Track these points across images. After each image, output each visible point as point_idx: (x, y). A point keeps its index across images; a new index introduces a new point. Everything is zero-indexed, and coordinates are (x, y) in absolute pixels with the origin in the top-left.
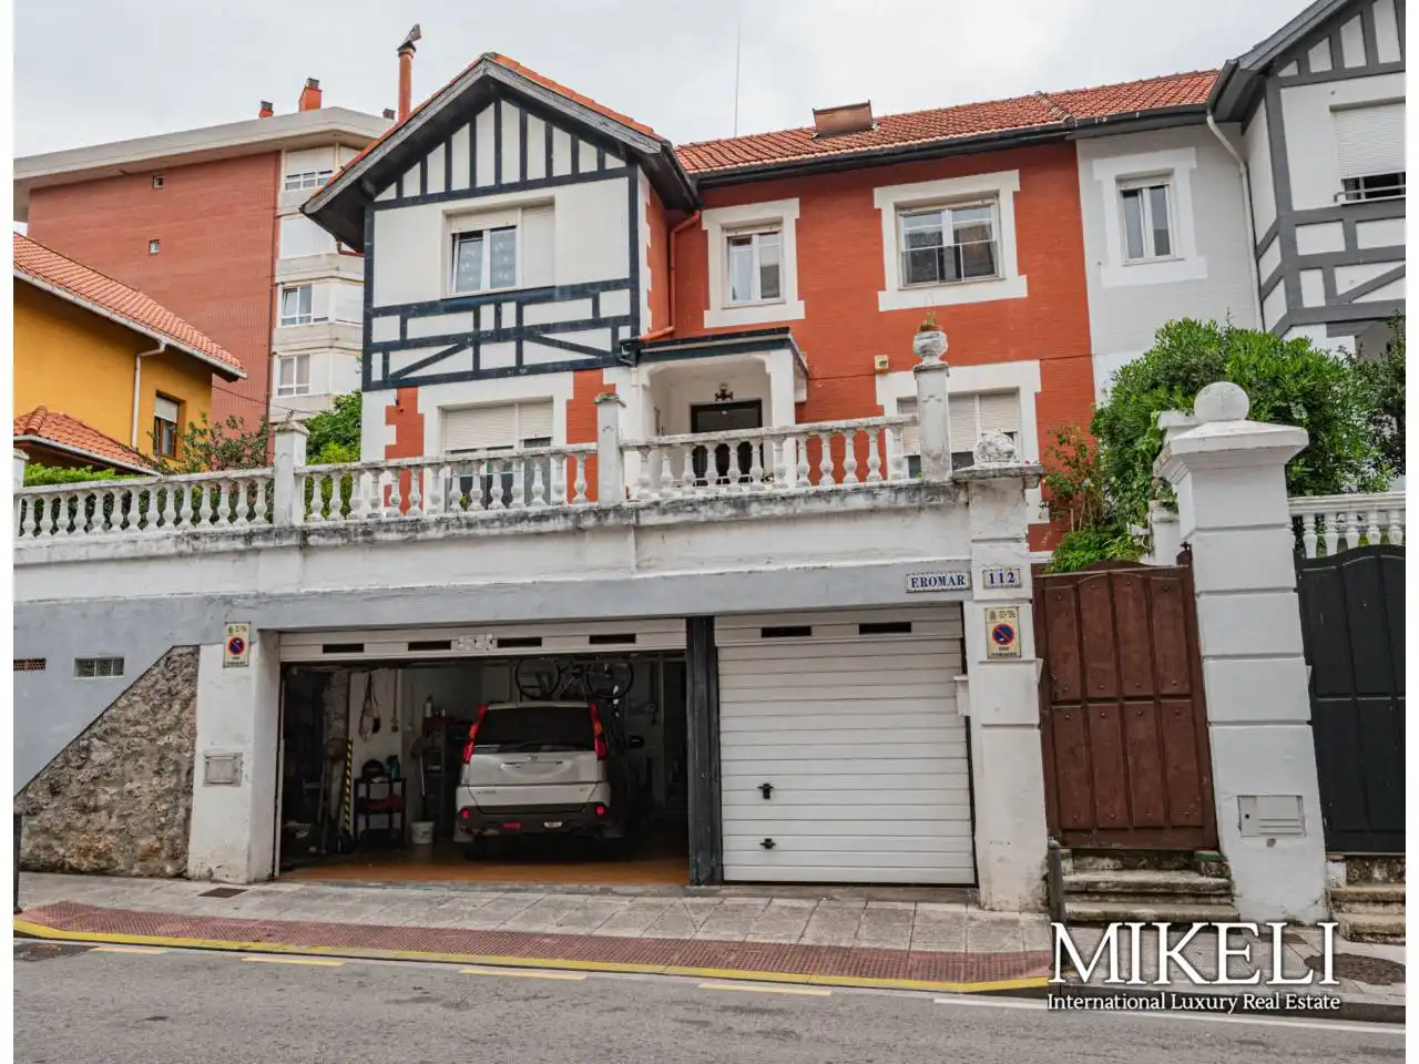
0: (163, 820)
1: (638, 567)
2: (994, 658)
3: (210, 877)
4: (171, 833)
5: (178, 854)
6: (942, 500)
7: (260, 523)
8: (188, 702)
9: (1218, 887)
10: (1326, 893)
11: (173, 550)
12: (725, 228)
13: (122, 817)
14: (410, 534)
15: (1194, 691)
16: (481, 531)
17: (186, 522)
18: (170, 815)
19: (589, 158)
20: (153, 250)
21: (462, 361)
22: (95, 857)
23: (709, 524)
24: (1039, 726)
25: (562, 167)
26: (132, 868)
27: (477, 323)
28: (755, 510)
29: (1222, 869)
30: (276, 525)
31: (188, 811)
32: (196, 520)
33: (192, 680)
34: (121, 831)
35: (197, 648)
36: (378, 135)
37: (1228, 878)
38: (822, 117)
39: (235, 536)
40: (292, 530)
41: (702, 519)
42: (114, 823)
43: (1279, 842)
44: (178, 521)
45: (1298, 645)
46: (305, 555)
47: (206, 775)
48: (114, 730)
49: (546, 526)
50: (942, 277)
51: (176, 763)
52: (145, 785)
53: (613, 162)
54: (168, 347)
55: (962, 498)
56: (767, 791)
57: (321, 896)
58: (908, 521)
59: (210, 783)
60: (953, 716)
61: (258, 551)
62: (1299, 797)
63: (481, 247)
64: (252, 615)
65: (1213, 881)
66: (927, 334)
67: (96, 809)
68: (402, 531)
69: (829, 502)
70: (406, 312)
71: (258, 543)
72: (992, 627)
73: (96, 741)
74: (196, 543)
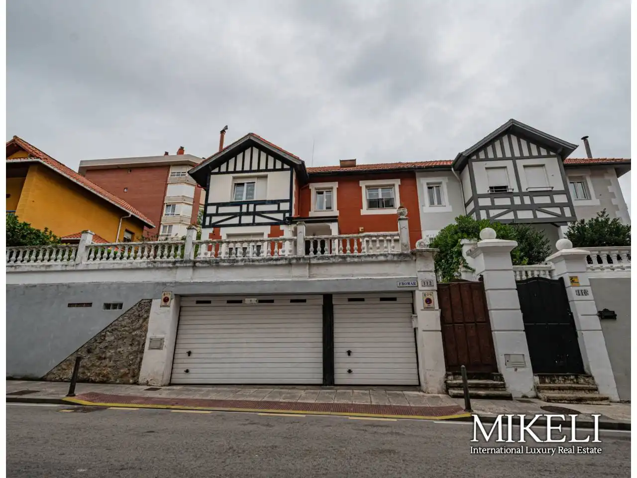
0: (131, 362)
1: (309, 277)
2: (426, 309)
3: (147, 384)
4: (134, 367)
5: (136, 375)
6: (408, 259)
7: (178, 258)
8: (146, 319)
9: (501, 384)
10: (535, 387)
11: (146, 266)
12: (316, 189)
13: (115, 361)
14: (232, 264)
15: (487, 321)
16: (257, 263)
17: (151, 257)
18: (134, 361)
19: (279, 165)
20: (125, 191)
21: (235, 221)
22: (102, 376)
23: (333, 264)
24: (441, 331)
25: (271, 166)
26: (116, 380)
27: (241, 209)
28: (348, 259)
29: (502, 379)
30: (184, 259)
31: (141, 359)
32: (155, 257)
33: (148, 311)
34: (114, 366)
35: (151, 300)
36: (199, 163)
37: (504, 381)
38: (342, 162)
39: (169, 262)
40: (190, 261)
41: (331, 262)
42: (112, 364)
43: (518, 370)
44: (149, 256)
45: (519, 306)
46: (194, 270)
47: (150, 345)
48: (116, 329)
49: (279, 263)
50: (379, 207)
51: (139, 341)
52: (125, 349)
53: (286, 166)
54: (132, 215)
55: (414, 258)
56: (349, 353)
57: (191, 390)
58: (397, 265)
59: (151, 348)
60: (410, 328)
61: (177, 267)
62: (523, 355)
63: (243, 188)
64: (173, 289)
65: (500, 382)
66: (402, 209)
67: (105, 358)
68: (229, 262)
69: (372, 258)
70: (218, 205)
71: (178, 265)
72: (425, 299)
73: (108, 333)
74: (154, 264)
